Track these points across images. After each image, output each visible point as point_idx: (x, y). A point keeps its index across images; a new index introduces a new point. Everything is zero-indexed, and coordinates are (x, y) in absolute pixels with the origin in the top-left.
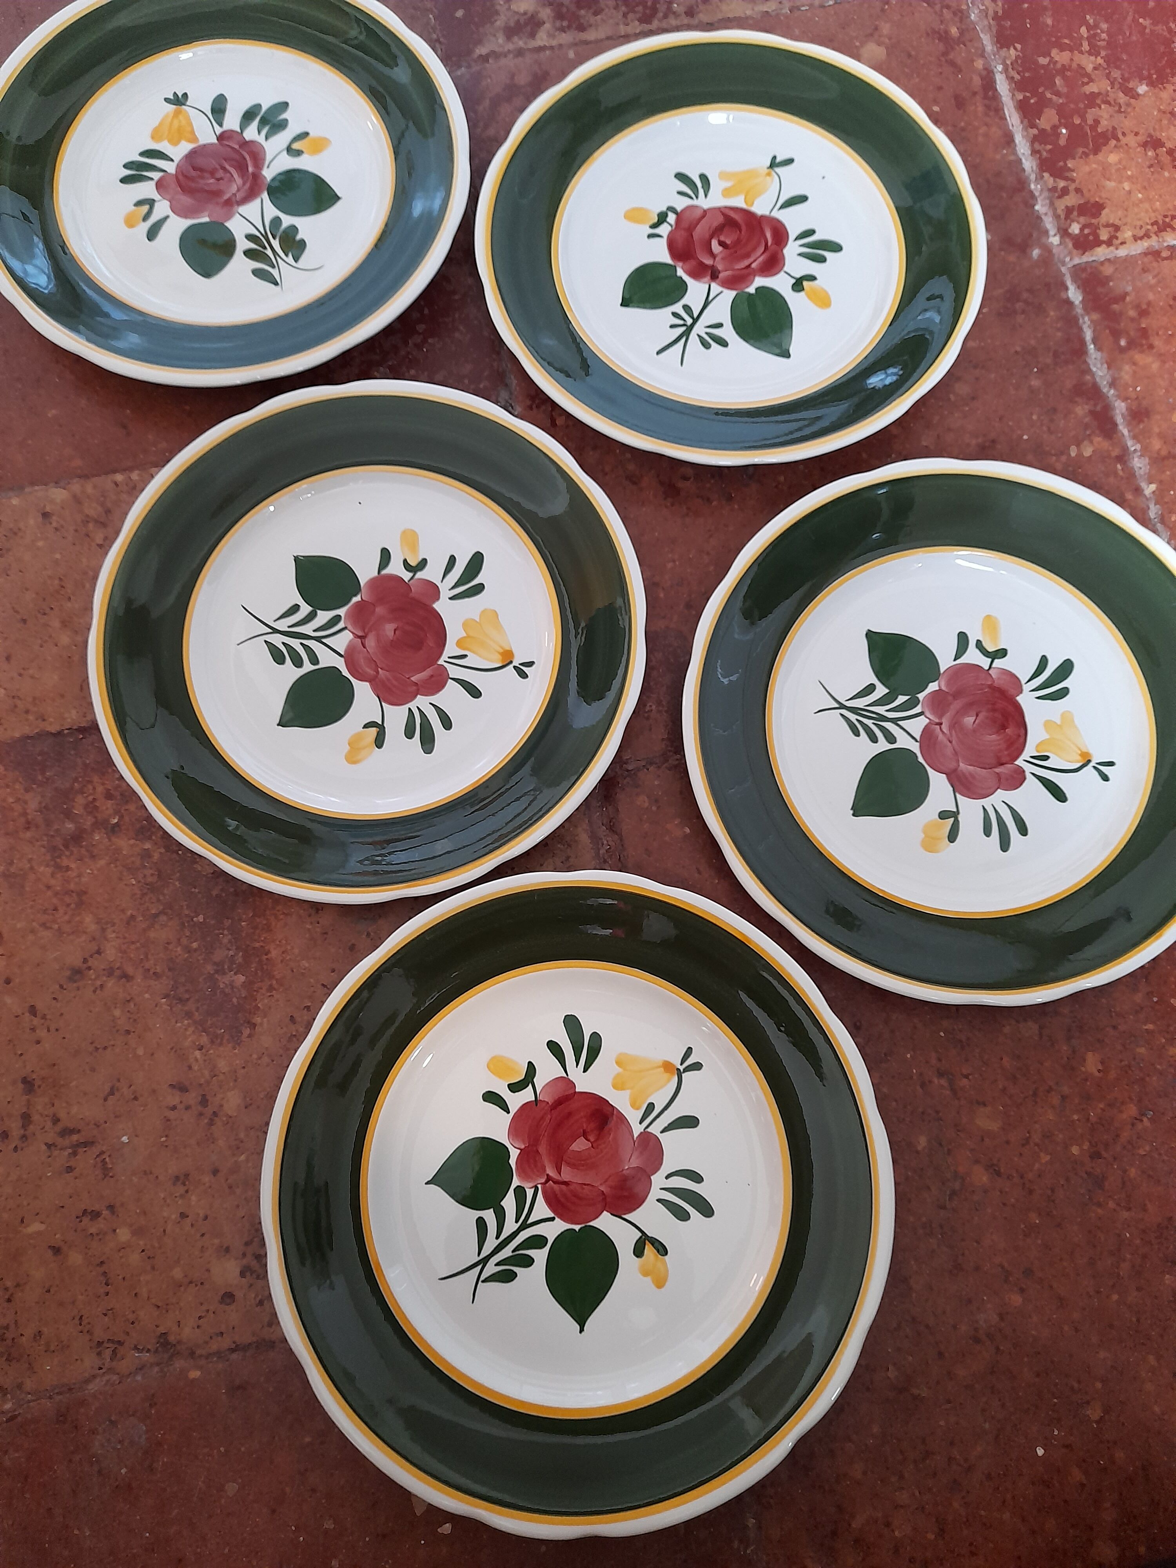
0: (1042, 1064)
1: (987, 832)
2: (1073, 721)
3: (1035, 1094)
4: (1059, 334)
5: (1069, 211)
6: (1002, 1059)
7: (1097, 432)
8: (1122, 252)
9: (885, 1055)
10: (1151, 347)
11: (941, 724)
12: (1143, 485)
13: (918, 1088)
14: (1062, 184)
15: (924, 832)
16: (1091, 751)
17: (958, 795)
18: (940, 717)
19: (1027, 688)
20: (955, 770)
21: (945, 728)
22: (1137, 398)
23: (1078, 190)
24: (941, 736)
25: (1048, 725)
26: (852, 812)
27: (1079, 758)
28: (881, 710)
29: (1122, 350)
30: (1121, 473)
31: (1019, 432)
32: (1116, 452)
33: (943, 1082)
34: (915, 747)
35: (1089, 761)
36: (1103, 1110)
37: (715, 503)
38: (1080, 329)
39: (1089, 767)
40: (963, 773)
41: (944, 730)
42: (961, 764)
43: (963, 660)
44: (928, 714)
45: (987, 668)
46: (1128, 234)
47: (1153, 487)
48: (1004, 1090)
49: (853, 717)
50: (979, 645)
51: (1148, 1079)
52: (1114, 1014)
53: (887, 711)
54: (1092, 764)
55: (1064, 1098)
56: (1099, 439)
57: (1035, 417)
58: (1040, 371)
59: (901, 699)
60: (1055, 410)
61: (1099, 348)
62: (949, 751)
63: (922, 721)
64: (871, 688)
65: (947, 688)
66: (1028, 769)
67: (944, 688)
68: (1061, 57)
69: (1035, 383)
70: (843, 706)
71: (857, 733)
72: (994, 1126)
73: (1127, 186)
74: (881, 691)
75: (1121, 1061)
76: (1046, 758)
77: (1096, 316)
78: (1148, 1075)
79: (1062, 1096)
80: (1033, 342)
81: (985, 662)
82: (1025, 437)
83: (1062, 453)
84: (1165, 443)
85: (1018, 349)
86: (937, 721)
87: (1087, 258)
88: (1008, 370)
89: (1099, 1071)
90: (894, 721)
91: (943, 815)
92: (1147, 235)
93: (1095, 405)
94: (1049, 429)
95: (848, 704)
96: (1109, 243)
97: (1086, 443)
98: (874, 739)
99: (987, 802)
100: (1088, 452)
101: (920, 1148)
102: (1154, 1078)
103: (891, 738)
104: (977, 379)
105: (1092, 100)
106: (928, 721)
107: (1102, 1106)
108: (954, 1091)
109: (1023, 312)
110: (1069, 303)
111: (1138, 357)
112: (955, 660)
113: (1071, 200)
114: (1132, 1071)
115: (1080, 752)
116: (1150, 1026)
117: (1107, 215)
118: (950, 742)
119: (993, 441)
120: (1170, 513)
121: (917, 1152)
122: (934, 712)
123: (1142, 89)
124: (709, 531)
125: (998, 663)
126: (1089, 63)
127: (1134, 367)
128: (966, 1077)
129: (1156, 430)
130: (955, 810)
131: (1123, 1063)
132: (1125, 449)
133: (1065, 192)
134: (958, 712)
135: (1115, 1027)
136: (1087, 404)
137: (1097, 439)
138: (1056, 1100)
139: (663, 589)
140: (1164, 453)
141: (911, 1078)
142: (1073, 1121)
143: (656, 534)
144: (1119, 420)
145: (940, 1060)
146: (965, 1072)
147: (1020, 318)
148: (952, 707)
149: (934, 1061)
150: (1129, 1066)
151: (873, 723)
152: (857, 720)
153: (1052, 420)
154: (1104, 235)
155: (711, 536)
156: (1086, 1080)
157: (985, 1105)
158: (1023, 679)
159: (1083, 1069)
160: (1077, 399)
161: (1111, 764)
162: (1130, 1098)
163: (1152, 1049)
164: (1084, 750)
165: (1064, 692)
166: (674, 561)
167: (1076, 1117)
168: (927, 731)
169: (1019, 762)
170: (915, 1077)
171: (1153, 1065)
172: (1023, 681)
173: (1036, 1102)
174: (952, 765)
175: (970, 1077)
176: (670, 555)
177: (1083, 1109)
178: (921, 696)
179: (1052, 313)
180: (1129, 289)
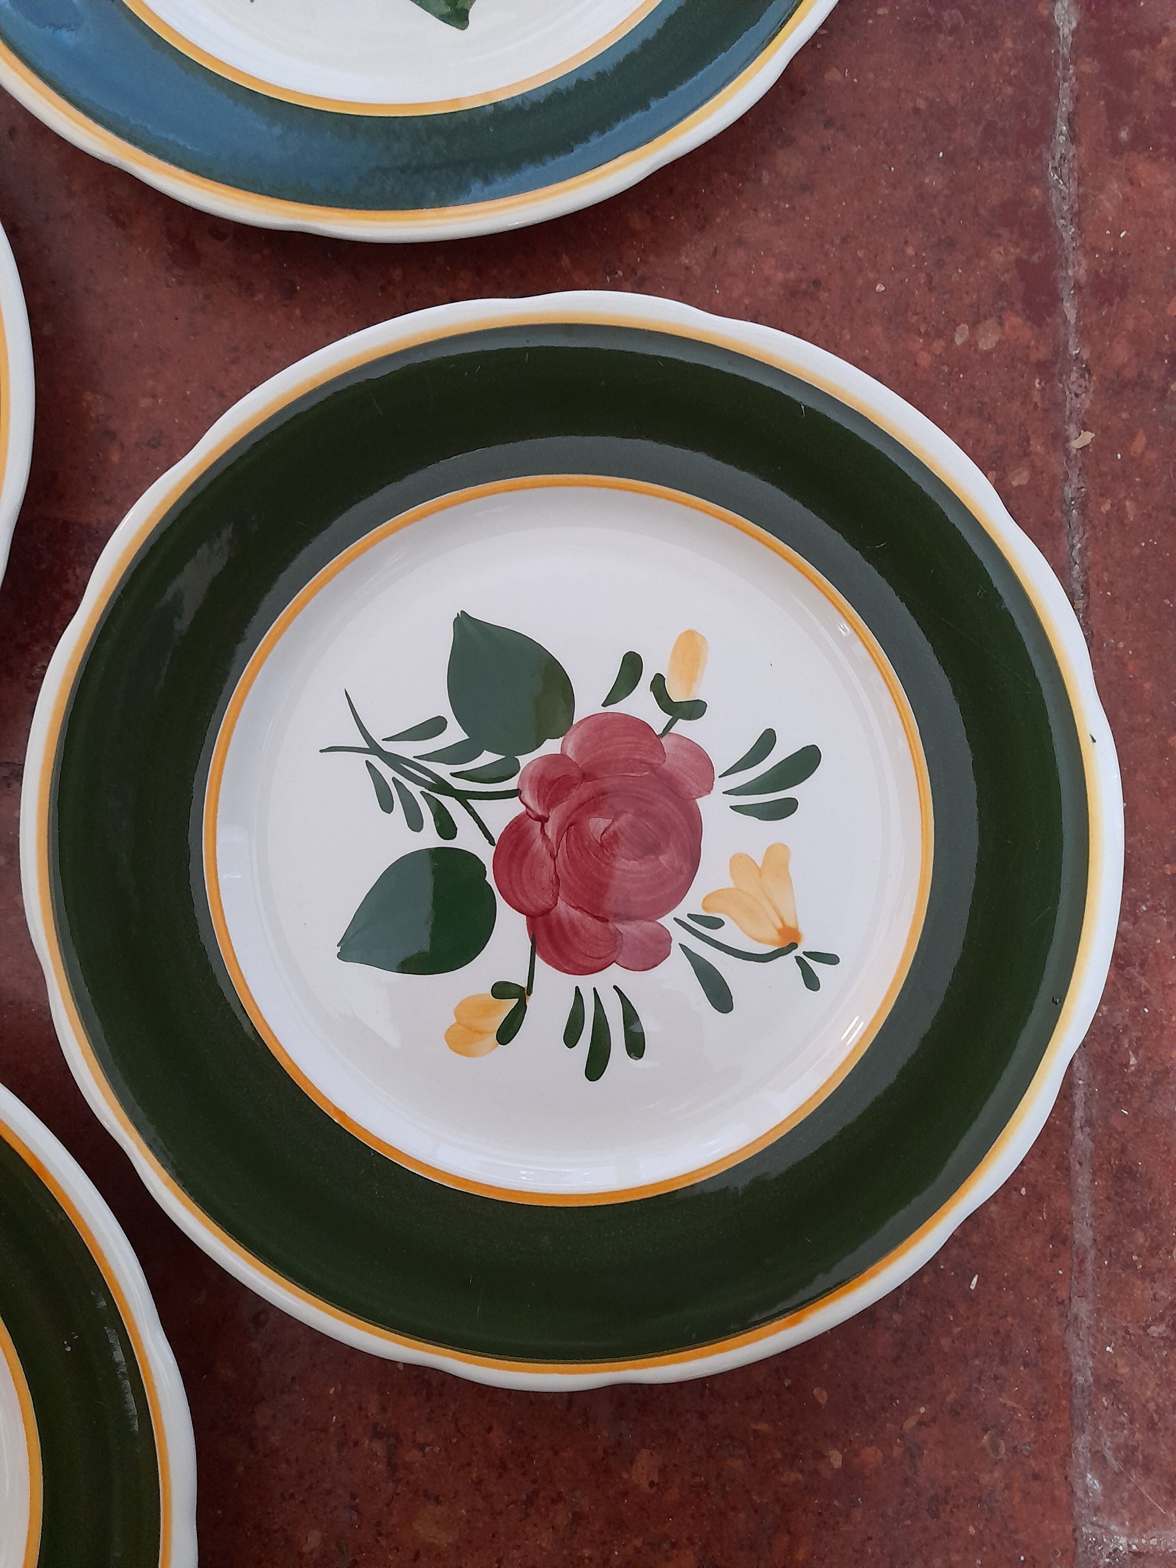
0: (556, 1453)
1: (571, 1038)
2: (786, 865)
3: (530, 1501)
4: (1009, 90)
6: (490, 1430)
7: (1019, 306)
9: (294, 1379)
11: (543, 820)
12: (1072, 429)
13: (332, 1448)
15: (457, 1014)
16: (802, 929)
17: (538, 959)
18: (548, 808)
19: (721, 785)
20: (547, 912)
21: (551, 829)
22: (1114, 254)
24: (539, 842)
25: (739, 862)
26: (338, 949)
27: (775, 936)
28: (443, 771)
29: (1117, 149)
30: (1036, 398)
31: (871, 276)
32: (1042, 353)
33: (379, 1447)
34: (486, 854)
35: (794, 946)
36: (638, 1550)
37: (260, 297)
38: (1054, 90)
39: (789, 960)
40: (559, 921)
41: (549, 833)
42: (561, 905)
43: (623, 707)
44: (527, 796)
45: (658, 731)
47: (1087, 437)
48: (479, 1482)
49: (388, 773)
50: (658, 685)
51: (731, 1514)
52: (707, 1392)
53: (453, 775)
54: (798, 952)
55: (578, 1517)
56: (1017, 321)
57: (910, 251)
58: (950, 159)
59: (487, 758)
60: (951, 244)
61: (1073, 138)
62: (545, 875)
63: (513, 808)
64: (436, 726)
65: (576, 753)
66: (679, 936)
67: (570, 754)
69: (933, 181)
70: (374, 748)
71: (387, 806)
72: (444, 1539)
74: (454, 734)
75: (695, 1475)
76: (716, 924)
77: (1089, 66)
78: (734, 1508)
79: (575, 1514)
80: (953, 97)
81: (657, 719)
82: (880, 288)
83: (939, 334)
84: (1138, 355)
85: (922, 104)
86: (540, 812)
88: (888, 144)
89: (652, 1484)
90: (463, 797)
91: (501, 990)
93: (1032, 251)
94: (930, 279)
95: (388, 747)
97: (991, 322)
98: (415, 823)
99: (586, 983)
100: (988, 341)
101: (306, 1549)
102: (742, 1516)
103: (447, 828)
104: (825, 149)
106: (522, 809)
107: (638, 1542)
108: (392, 1466)
109: (954, 30)
110: (1049, 29)
111: (1143, 169)
112: (604, 705)
114: (709, 1495)
115: (780, 925)
116: (763, 1427)
118: (554, 858)
119: (817, 283)
120: (1102, 495)
121: (301, 1555)
122: (540, 796)
124: (236, 349)
125: (683, 727)
127: (1128, 189)
128: (421, 1448)
129: (1130, 324)
130: (524, 985)
131: (697, 1480)
132: (1059, 350)
134: (581, 805)
135: (702, 1416)
136: (1017, 245)
137: (1014, 320)
138: (562, 1517)
139: (122, 446)
140: (1130, 374)
141: (325, 1430)
142: (581, 1558)
143: (136, 334)
144: (1066, 291)
145: (383, 1409)
146: (421, 1439)
147: (943, 42)
148: (574, 792)
149: (373, 1409)
150: (706, 1487)
151: (422, 792)
152: (394, 780)
153: (940, 263)
155: (235, 361)
156: (625, 1494)
157: (437, 1501)
158: (720, 768)
159: (625, 1476)
160: (1004, 232)
161: (831, 959)
162: (692, 1543)
163: (754, 1466)
164: (790, 923)
165: (788, 808)
166: (154, 396)
167: (587, 1553)
168: (516, 830)
169: (667, 921)
170: (332, 1429)
171: (748, 1492)
172: (719, 770)
173: (527, 1515)
174: (544, 901)
175: (427, 1449)
176: (151, 383)
177: (604, 1543)
178: (524, 760)
179: (1009, 44)
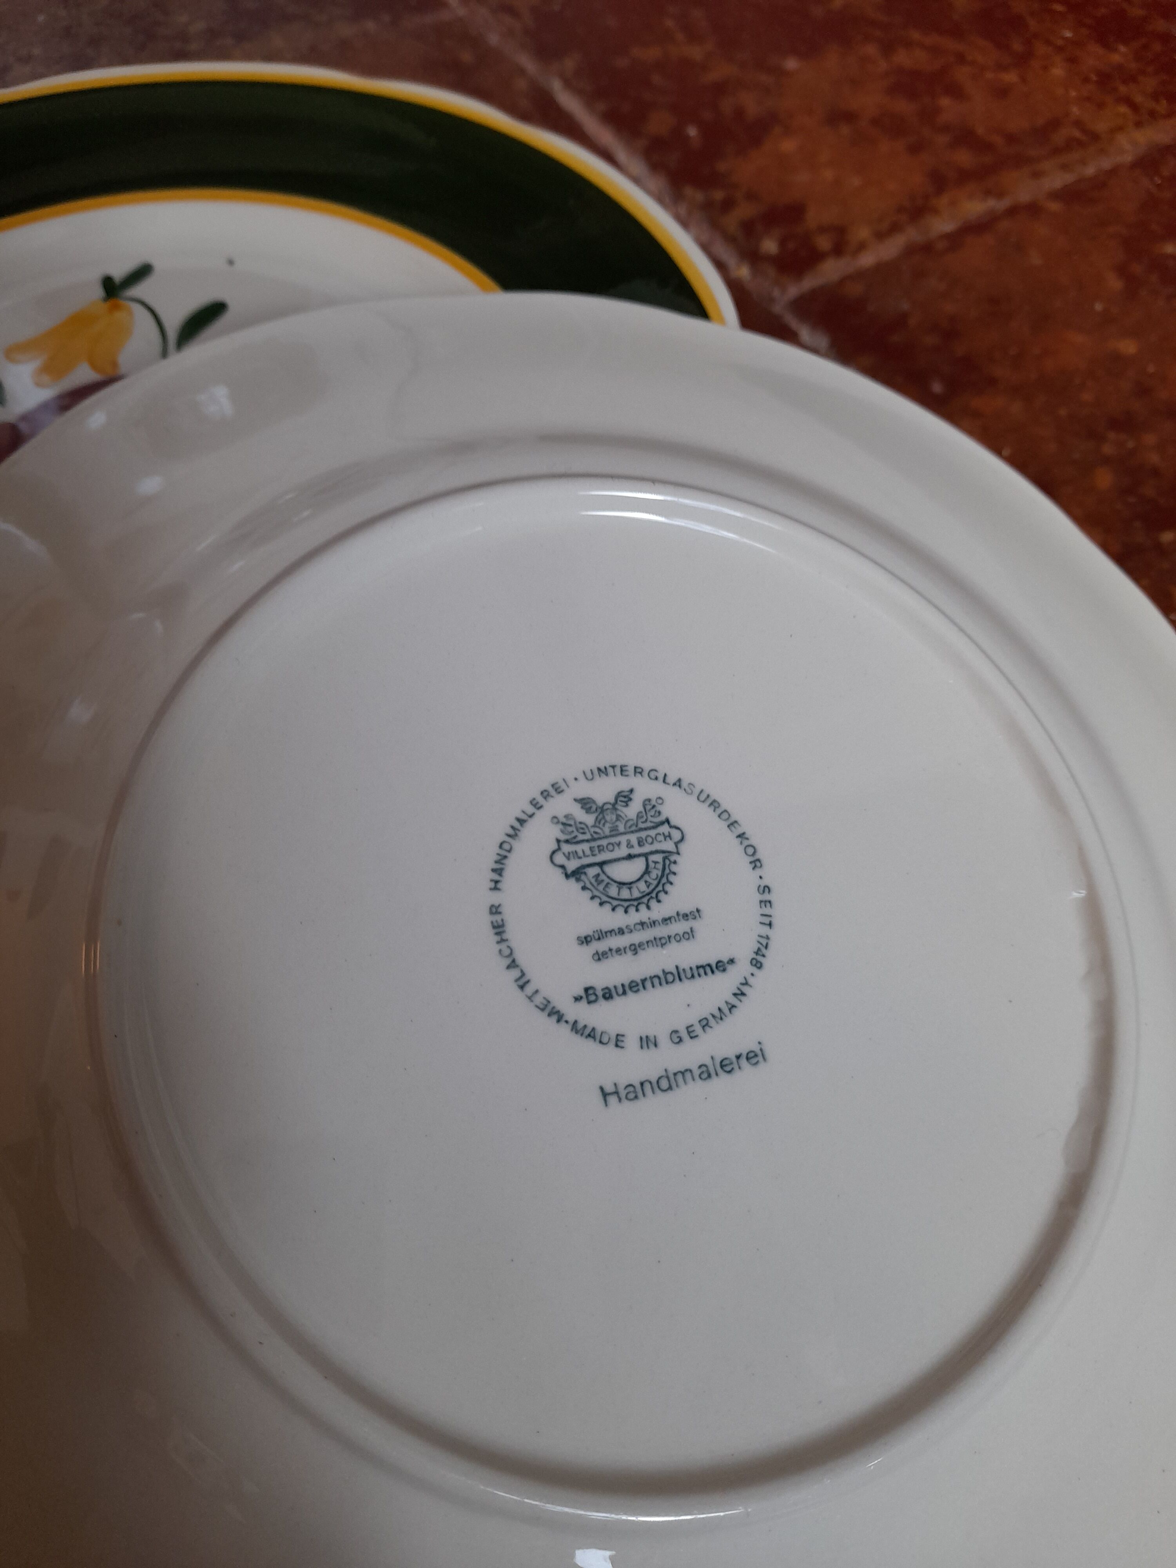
5: (748, 227)
8: (867, 260)
10: (992, 382)
14: (719, 195)
23: (751, 196)
46: (863, 233)
68: (651, 54)
73: (828, 174)
87: (809, 283)
92: (895, 228)
96: (838, 250)
105: (720, 88)
113: (744, 211)
117: (814, 217)
123: (791, 64)
126: (696, 53)
133: (728, 205)
154: (824, 243)
180: (905, 306)
